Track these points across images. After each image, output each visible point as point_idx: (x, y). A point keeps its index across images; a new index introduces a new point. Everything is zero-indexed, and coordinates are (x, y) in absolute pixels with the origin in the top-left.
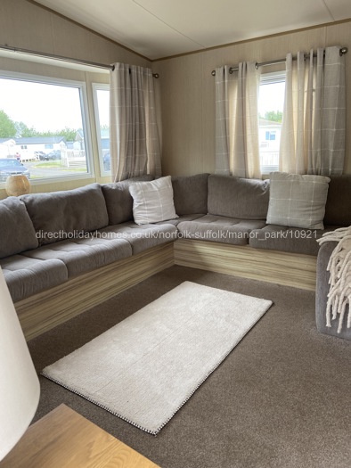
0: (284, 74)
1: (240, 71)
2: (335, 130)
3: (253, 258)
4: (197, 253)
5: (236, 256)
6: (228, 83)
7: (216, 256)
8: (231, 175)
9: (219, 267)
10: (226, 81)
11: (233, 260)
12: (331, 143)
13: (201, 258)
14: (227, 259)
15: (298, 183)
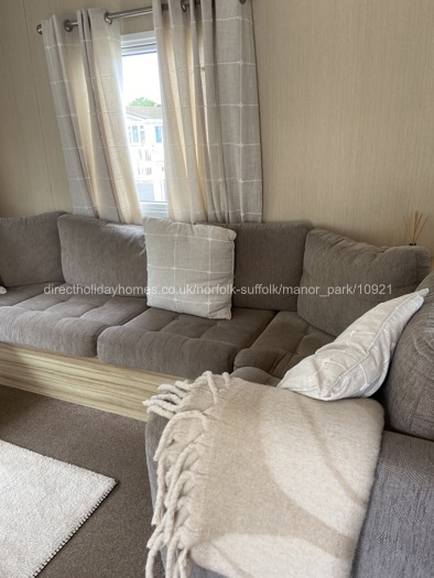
0: (152, 37)
1: (80, 27)
2: (241, 145)
3: (109, 379)
4: (23, 365)
5: (83, 373)
6: (65, 47)
7: (53, 371)
8: (98, 217)
9: (59, 391)
10: (60, 45)
11: (80, 380)
12: (239, 169)
13: (29, 374)
14: (69, 377)
15: (186, 240)
